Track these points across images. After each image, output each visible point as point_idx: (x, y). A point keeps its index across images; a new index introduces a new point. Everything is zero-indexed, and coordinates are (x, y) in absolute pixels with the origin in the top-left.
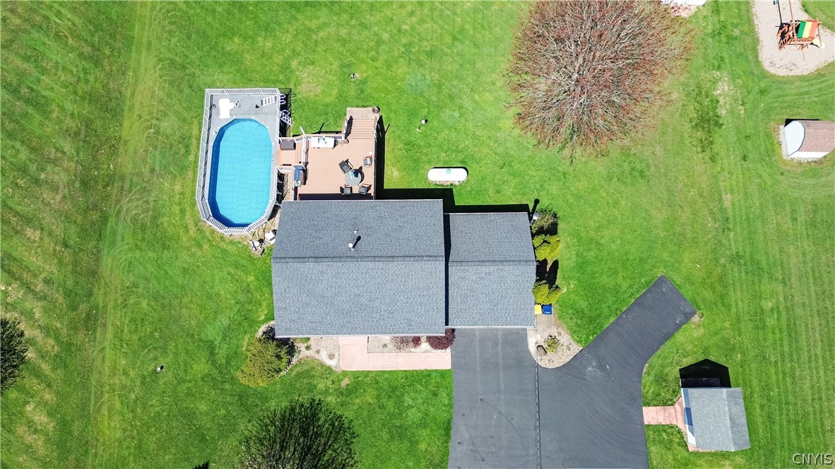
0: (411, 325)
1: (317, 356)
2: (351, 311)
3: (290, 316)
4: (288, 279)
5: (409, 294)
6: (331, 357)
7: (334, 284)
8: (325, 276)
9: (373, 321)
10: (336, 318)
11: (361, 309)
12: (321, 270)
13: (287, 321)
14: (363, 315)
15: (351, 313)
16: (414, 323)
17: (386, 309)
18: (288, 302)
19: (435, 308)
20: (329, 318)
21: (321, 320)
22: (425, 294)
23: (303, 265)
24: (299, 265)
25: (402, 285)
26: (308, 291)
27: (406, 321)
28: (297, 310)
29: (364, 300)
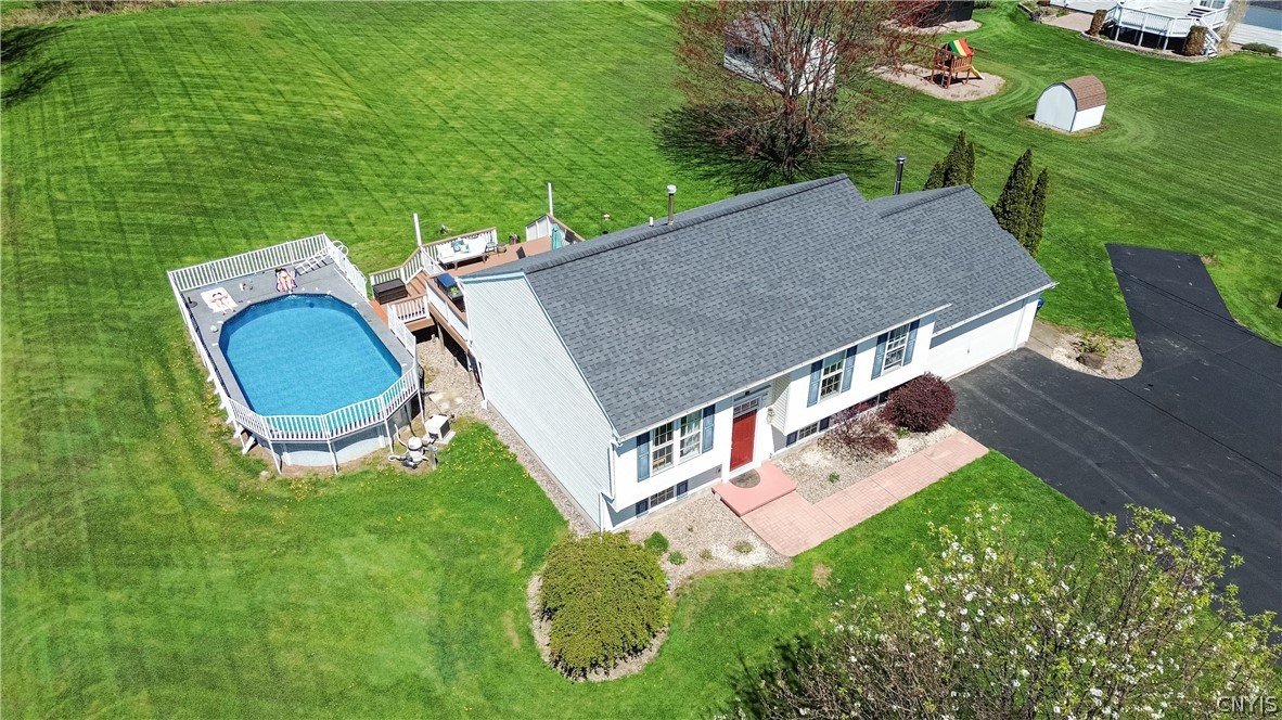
0: (880, 308)
1: (709, 566)
2: (749, 321)
3: (629, 377)
4: (579, 297)
5: (832, 252)
6: (743, 548)
7: (681, 279)
8: (655, 268)
9: (804, 325)
10: (730, 344)
11: (766, 309)
12: (639, 259)
13: (626, 389)
14: (779, 320)
15: (753, 325)
16: (881, 302)
17: (811, 293)
18: (606, 346)
19: (896, 262)
20: (713, 350)
21: (702, 361)
22: (859, 242)
23: (597, 261)
24: (589, 264)
25: (809, 241)
26: (638, 308)
27: (864, 303)
28: (636, 358)
29: (760, 289)
